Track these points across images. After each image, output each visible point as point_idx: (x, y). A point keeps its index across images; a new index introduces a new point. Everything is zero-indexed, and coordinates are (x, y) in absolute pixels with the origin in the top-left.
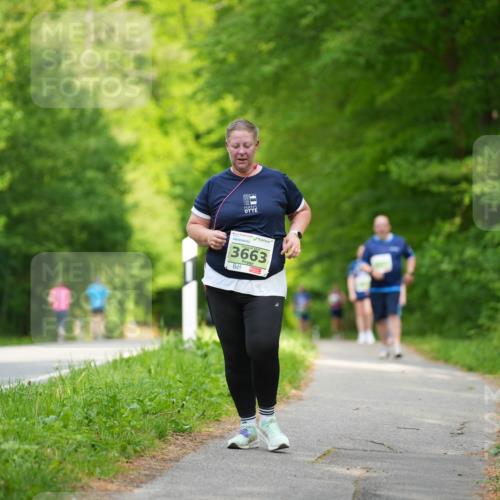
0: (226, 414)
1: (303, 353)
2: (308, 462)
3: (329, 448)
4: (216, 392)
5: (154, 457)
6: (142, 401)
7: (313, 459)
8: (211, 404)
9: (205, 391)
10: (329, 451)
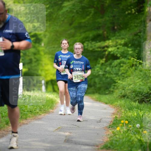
0: (29, 117)
1: (56, 99)
2: (52, 131)
3: (60, 127)
4: (26, 111)
5: (4, 130)
6: (2, 113)
7: (54, 130)
8: (24, 114)
9: (23, 110)
10: (59, 128)
